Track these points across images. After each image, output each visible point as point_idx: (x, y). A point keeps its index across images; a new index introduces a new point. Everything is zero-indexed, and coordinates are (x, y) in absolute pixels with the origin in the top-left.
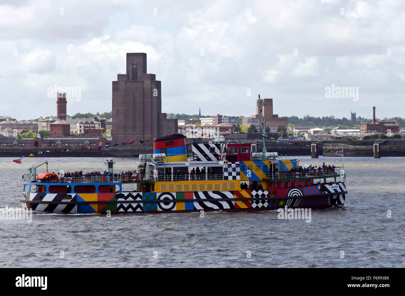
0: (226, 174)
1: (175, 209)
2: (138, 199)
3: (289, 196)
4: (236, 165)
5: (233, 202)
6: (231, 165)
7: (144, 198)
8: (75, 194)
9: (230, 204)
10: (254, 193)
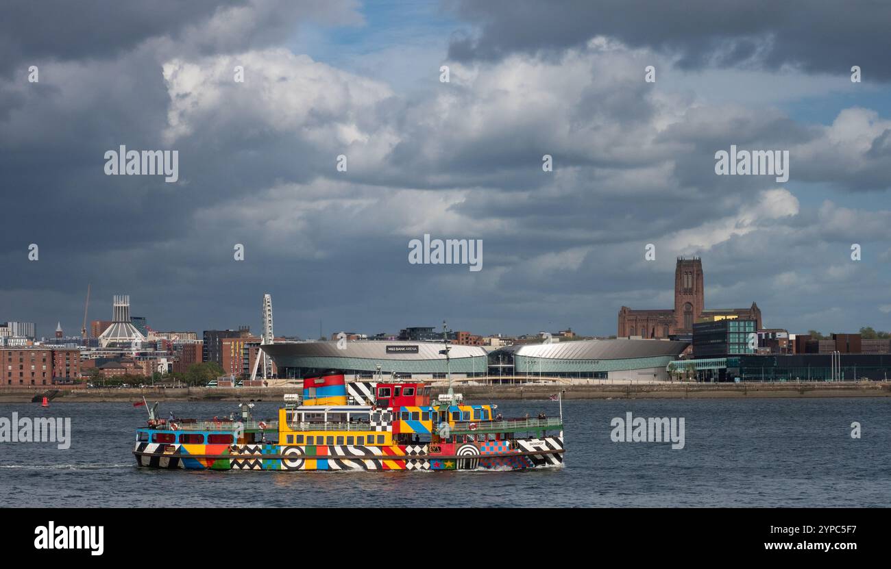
0: (373, 424)
1: (303, 468)
2: (257, 453)
3: (458, 454)
4: (388, 411)
5: (381, 462)
6: (380, 411)
7: (264, 452)
8: (179, 445)
9: (377, 464)
10: (409, 449)
